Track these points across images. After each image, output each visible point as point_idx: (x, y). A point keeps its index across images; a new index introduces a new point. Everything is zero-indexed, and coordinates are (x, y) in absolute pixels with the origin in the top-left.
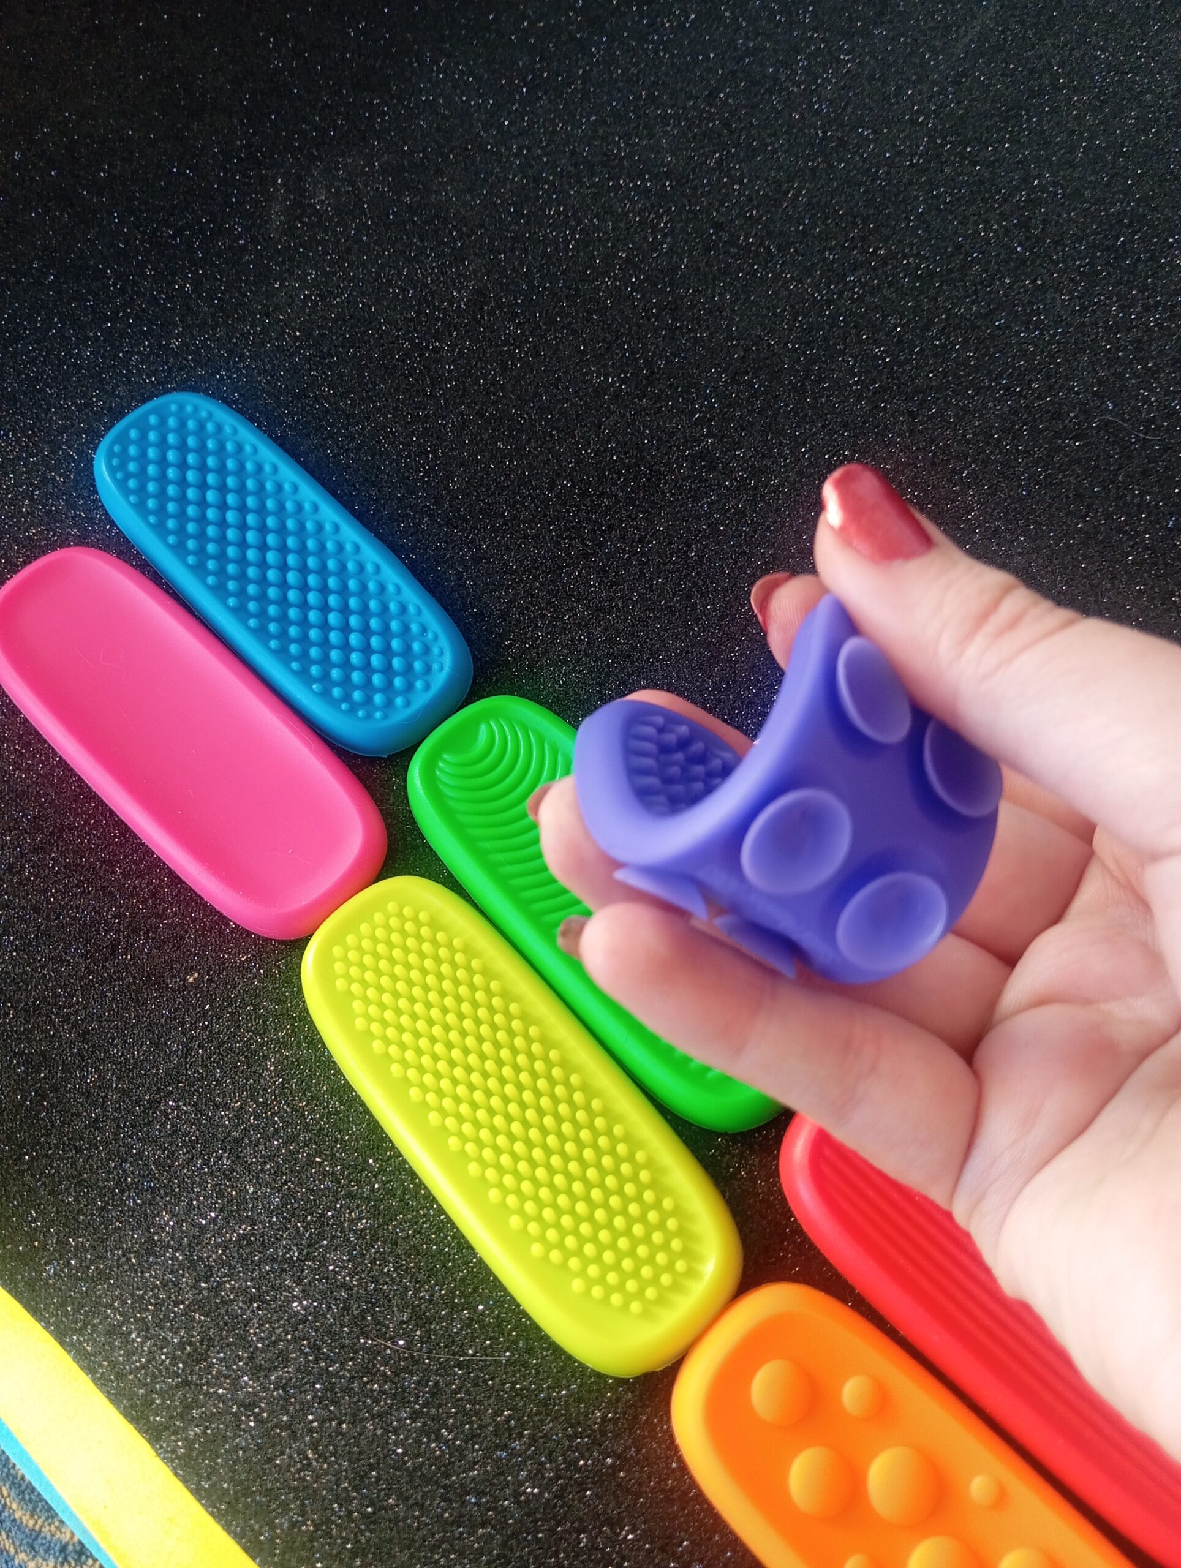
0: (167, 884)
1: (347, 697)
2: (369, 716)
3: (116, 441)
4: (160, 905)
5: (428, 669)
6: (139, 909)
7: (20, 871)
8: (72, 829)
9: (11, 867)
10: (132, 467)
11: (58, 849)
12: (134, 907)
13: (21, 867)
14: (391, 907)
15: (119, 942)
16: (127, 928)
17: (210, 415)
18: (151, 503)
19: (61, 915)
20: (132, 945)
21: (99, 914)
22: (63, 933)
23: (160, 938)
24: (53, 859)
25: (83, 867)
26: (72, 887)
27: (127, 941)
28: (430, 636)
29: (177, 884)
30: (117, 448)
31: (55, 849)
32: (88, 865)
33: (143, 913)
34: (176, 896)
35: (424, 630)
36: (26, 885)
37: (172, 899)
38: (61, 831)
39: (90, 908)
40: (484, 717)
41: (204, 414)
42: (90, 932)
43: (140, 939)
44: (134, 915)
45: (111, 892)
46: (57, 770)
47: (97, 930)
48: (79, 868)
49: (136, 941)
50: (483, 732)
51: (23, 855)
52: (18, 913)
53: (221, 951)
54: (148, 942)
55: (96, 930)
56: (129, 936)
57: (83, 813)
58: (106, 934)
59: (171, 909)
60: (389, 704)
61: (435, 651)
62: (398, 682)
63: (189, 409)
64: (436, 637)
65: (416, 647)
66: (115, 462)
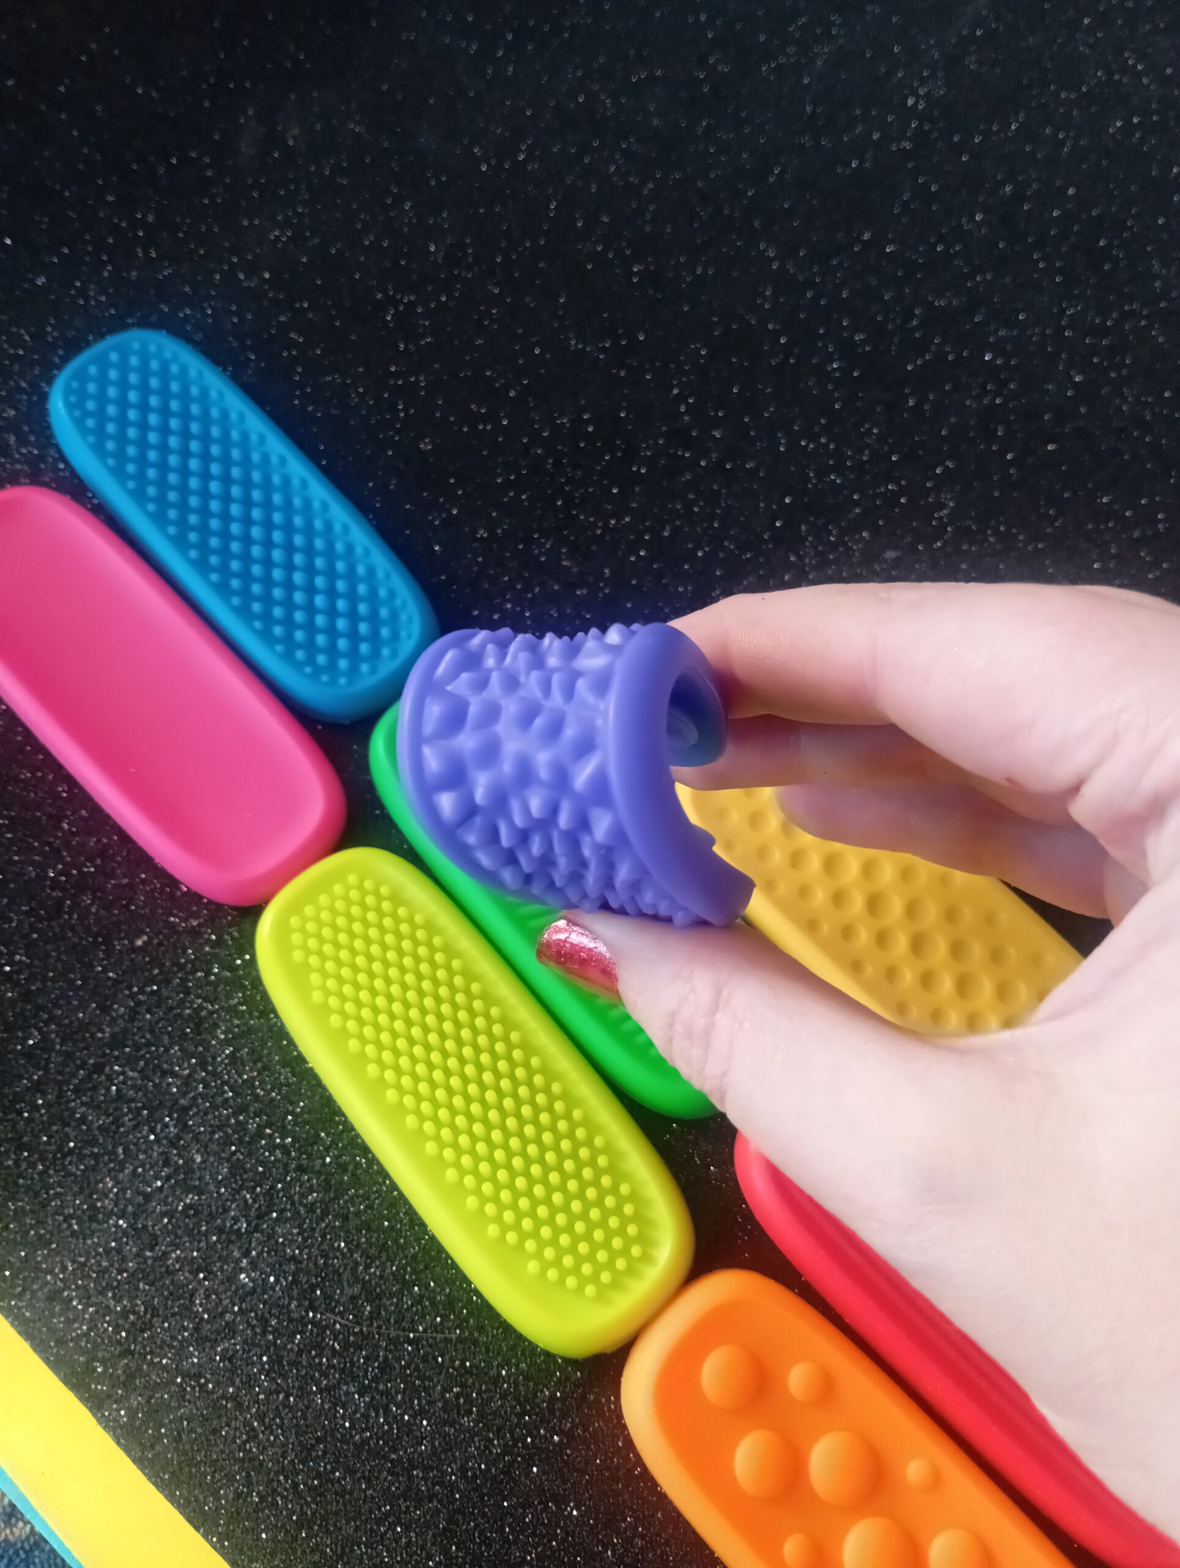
1: (310, 661)
2: (333, 682)
3: (74, 376)
4: (109, 864)
5: (394, 638)
10: (90, 405)
14: (352, 879)
17: (174, 356)
18: (110, 445)
20: (79, 904)
23: (108, 899)
27: (74, 900)
28: (398, 602)
30: (75, 385)
34: (126, 856)
35: (392, 595)
37: (122, 859)
39: (35, 864)
48: (25, 822)
49: (83, 900)
53: (172, 915)
54: (95, 902)
56: (75, 895)
58: (51, 892)
59: (121, 869)
60: (354, 670)
61: (403, 618)
62: (364, 648)
63: (152, 348)
64: (404, 604)
65: (384, 612)
66: (73, 399)
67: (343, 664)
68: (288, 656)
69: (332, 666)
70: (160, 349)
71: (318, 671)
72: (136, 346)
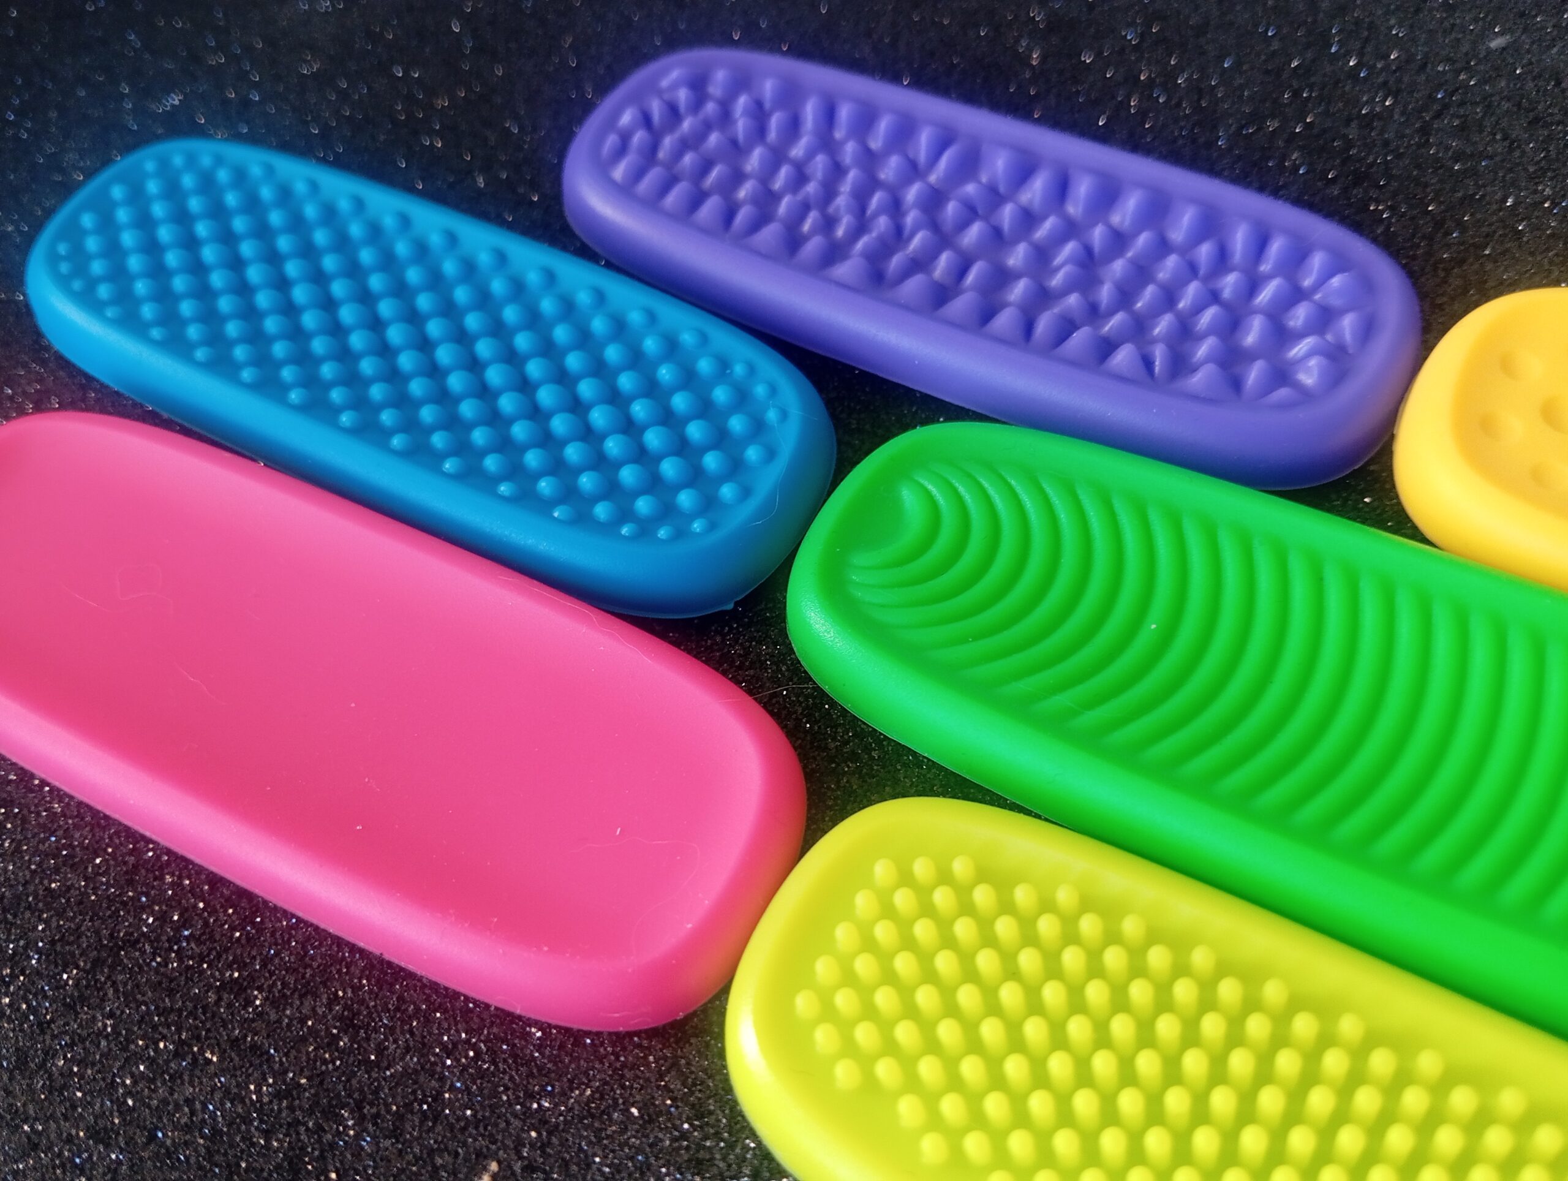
0: (371, 991)
1: (625, 514)
2: (680, 534)
3: (60, 236)
4: (368, 1039)
5: (758, 427)
6: (325, 1062)
7: (45, 1061)
8: (137, 941)
9: (22, 1059)
10: (97, 267)
11: (116, 991)
12: (312, 1062)
13: (46, 1053)
14: (883, 871)
15: (303, 1149)
16: (311, 1112)
17: (219, 161)
18: (148, 311)
19: (157, 1128)
20: (333, 1146)
21: (243, 1101)
22: (173, 1168)
23: (389, 1111)
24: (111, 1015)
25: (180, 1010)
26: (167, 1062)
27: (319, 1140)
28: (739, 370)
29: (392, 985)
30: (62, 249)
31: (111, 992)
32: (190, 1005)
33: (337, 1069)
34: (398, 1009)
35: (724, 365)
36: (65, 1087)
37: (391, 1019)
38: (114, 951)
39: (218, 1096)
40: (901, 471)
41: (206, 161)
42: (232, 1145)
43: (346, 1127)
44: (319, 1079)
45: (254, 1047)
46: (77, 835)
47: (248, 1139)
48: (173, 1017)
49: (338, 1133)
50: (909, 498)
51: (43, 1026)
52: (60, 1155)
53: (531, 1096)
54: (365, 1130)
55: (243, 1139)
56: (320, 1129)
57: (153, 901)
58: (268, 1141)
59: (395, 1041)
60: (709, 504)
61: (760, 390)
62: (711, 461)
63: (178, 161)
64: (752, 370)
65: (721, 395)
66: (64, 268)
67: (685, 499)
68: (582, 519)
69: (667, 511)
70: (191, 160)
71: (645, 529)
72: (150, 166)
